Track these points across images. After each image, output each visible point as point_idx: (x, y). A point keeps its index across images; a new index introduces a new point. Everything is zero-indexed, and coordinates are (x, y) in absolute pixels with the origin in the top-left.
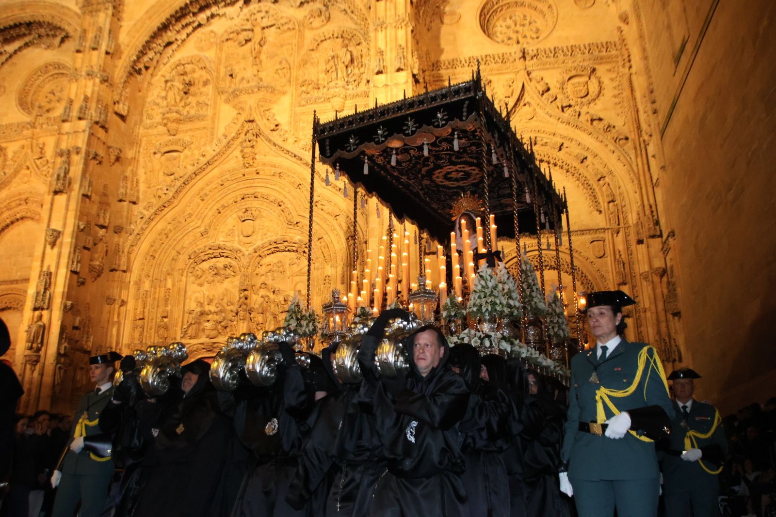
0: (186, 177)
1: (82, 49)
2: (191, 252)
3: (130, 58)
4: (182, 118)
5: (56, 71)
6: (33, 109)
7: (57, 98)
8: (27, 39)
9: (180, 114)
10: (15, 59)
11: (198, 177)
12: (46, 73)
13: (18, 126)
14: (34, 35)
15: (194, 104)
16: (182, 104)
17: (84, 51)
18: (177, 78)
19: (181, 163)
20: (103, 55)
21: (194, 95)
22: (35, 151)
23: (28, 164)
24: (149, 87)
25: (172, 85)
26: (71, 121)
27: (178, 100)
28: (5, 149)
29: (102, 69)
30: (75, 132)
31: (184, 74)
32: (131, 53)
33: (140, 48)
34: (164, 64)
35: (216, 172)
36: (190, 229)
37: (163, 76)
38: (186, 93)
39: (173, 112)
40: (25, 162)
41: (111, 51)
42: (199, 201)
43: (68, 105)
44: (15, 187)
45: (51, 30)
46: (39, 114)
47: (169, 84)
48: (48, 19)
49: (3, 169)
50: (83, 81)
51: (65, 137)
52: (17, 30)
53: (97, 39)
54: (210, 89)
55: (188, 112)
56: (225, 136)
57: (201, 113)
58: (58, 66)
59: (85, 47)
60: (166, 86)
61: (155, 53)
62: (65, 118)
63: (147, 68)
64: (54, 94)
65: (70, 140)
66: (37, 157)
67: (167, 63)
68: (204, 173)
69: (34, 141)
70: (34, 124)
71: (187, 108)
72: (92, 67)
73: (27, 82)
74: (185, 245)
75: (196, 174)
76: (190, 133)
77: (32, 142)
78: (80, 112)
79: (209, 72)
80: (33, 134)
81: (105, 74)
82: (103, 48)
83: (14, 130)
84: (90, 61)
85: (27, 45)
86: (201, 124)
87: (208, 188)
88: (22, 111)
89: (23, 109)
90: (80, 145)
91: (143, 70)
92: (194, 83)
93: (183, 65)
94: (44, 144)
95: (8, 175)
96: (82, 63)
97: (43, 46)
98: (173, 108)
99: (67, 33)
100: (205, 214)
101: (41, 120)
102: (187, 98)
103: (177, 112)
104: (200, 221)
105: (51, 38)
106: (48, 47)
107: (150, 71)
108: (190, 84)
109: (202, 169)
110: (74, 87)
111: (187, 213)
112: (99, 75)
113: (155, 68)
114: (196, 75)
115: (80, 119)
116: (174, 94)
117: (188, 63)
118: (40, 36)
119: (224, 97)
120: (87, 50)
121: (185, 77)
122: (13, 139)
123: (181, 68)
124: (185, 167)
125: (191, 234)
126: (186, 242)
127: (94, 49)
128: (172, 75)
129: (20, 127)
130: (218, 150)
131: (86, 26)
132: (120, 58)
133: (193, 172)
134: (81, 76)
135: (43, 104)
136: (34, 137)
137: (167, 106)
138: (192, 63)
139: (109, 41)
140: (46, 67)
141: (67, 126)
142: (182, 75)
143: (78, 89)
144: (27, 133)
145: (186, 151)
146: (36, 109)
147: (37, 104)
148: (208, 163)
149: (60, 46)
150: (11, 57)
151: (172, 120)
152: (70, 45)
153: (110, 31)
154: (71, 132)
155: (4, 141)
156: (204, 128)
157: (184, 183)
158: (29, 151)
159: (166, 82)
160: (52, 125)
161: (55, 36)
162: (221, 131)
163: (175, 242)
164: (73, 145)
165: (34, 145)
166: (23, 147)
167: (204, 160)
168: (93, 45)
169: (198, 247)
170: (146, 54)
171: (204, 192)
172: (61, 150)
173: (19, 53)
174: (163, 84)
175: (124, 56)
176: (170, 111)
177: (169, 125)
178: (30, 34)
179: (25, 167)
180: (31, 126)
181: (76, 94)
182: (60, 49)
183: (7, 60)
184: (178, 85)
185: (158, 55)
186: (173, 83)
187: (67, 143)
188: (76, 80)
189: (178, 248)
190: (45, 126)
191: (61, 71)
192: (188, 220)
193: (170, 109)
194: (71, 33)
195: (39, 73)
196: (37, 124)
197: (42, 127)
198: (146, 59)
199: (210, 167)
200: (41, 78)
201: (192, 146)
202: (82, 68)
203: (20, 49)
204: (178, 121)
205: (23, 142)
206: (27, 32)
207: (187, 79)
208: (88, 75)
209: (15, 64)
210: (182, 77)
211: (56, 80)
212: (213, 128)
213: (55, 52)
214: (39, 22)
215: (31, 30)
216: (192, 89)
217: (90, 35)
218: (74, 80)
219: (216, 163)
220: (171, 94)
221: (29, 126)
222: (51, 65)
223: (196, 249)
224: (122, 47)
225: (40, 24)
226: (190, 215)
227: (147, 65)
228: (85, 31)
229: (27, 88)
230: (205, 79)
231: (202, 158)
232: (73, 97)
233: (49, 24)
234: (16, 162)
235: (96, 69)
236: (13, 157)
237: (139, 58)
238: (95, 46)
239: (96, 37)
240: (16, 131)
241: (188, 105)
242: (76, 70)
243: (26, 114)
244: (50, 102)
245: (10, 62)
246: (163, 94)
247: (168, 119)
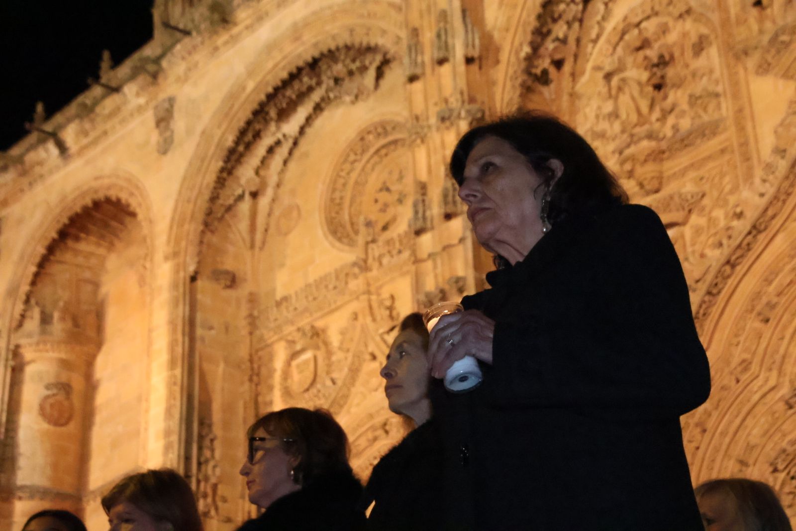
0: (709, 278)
1: (418, 71)
2: (773, 454)
3: (517, 53)
4: (664, 145)
5: (383, 141)
6: (357, 232)
7: (396, 197)
8: (316, 96)
9: (659, 140)
10: (303, 145)
11: (740, 269)
12: (364, 151)
13: (337, 278)
14: (327, 82)
15: (684, 105)
16: (656, 114)
17: (424, 74)
18: (629, 60)
19: (689, 249)
20: (462, 67)
21: (679, 84)
22: (378, 318)
23: (372, 348)
24: (572, 103)
25: (623, 80)
26: (432, 228)
27: (645, 109)
28: (324, 331)
29: (466, 97)
30: (446, 248)
31: (645, 44)
32: (517, 43)
33: (533, 23)
34: (595, 41)
35: (780, 243)
36: (756, 397)
37: (597, 68)
38: (658, 87)
39: (640, 139)
40: (366, 346)
41: (476, 53)
42: (758, 325)
43: (420, 198)
44: (358, 405)
45: (354, 61)
46: (370, 239)
47: (615, 81)
48: (344, 38)
49: (328, 373)
50: (435, 138)
51: (429, 264)
52: (296, 85)
53: (442, 37)
54: (713, 56)
55: (676, 128)
56: (780, 152)
57: (706, 118)
58: (382, 128)
59: (423, 63)
60: (610, 89)
61: (569, 24)
62: (419, 224)
63: (558, 64)
64: (388, 190)
65: (439, 270)
66: (386, 328)
67: (598, 36)
68: (752, 256)
69: (374, 297)
70: (365, 261)
71: (671, 120)
72: (446, 101)
73: (335, 182)
74: (753, 440)
75: (731, 263)
76: (692, 174)
77: (369, 301)
78: (446, 203)
79: (700, 18)
80: (368, 284)
81: (474, 107)
82: (459, 53)
83: (331, 287)
84: (440, 89)
85: (318, 108)
86: (713, 145)
87: (772, 289)
88: (338, 244)
89: (340, 240)
90: (461, 273)
91: (552, 71)
92: (672, 57)
93: (638, 25)
94: (392, 298)
95: (339, 383)
96: (426, 100)
97: (348, 99)
98: (637, 130)
99: (385, 54)
100: (782, 351)
101: (376, 250)
102: (665, 98)
103: (650, 136)
104: (774, 373)
105: (357, 78)
106: (357, 97)
107: (567, 68)
108: (663, 62)
109: (744, 248)
110: (421, 154)
111: (735, 361)
112: (463, 114)
113: (576, 57)
114: (672, 37)
115: (448, 217)
116: (633, 98)
117: (648, 18)
118: (337, 81)
119: (751, 63)
120: (428, 70)
121: (648, 52)
122: (333, 306)
123: (632, 36)
124: (702, 256)
125: (760, 409)
126: (755, 430)
127: (441, 62)
128: (616, 57)
129: (342, 276)
130: (770, 190)
131: (415, 20)
132: (497, 62)
133: (723, 260)
134: (429, 127)
135: (373, 217)
136: (373, 289)
137: (623, 131)
138: (656, 14)
139: (466, 31)
140: (362, 139)
141: (426, 240)
142: (639, 49)
143: (429, 156)
144: (356, 284)
145: (694, 219)
146: (363, 229)
147: (361, 219)
148: (756, 229)
149: (377, 85)
150: (295, 143)
151: (642, 158)
152: (395, 75)
153: (464, 12)
154: (438, 249)
155: (319, 314)
156: (723, 151)
157: (709, 293)
158: (369, 319)
159: (608, 76)
160: (400, 252)
161: (363, 69)
162: (767, 142)
163: (727, 440)
164: (447, 276)
165: (375, 305)
166: (355, 317)
167: (741, 226)
168: (437, 55)
169: (789, 438)
170: (549, 32)
171: (764, 300)
172: (427, 295)
173: (309, 131)
174: (602, 87)
175: (504, 56)
176: (633, 140)
177: (640, 171)
178: (319, 84)
179: (368, 357)
180: (360, 268)
181: (430, 171)
182: (379, 91)
183: (290, 153)
184: (636, 74)
185: (576, 25)
186: (622, 75)
187: (436, 276)
188: (423, 141)
189: (738, 450)
190: (385, 261)
191: (390, 138)
192: (745, 378)
193: (632, 136)
194: (392, 49)
195: (352, 157)
196: (370, 261)
197: (381, 264)
198: (550, 45)
199: (762, 238)
200: (359, 166)
201: (706, 201)
202: (427, 108)
203: (309, 120)
204: (658, 156)
205: (354, 306)
206: (313, 82)
207: (652, 53)
208: (443, 119)
209: (306, 155)
210: (641, 54)
211: (385, 160)
212: (744, 144)
213: (371, 101)
214: (330, 51)
215: (319, 76)
216: (671, 72)
217: (428, 36)
218: (419, 141)
219: (777, 223)
220: (625, 99)
221: (356, 270)
222: (369, 132)
223: (784, 444)
224: (496, 35)
225: (331, 55)
226: (745, 365)
227: (558, 57)
228: (415, 33)
229: (337, 195)
230: (694, 38)
231: (735, 223)
232: (423, 176)
233: (348, 48)
234: (348, 351)
235: (454, 103)
236: (342, 343)
237: (536, 48)
238: (441, 55)
239: (439, 36)
240: (335, 288)
241: (671, 110)
242: (417, 118)
243: (347, 248)
244: (384, 209)
245: (297, 153)
246: (608, 107)
247: (633, 158)
